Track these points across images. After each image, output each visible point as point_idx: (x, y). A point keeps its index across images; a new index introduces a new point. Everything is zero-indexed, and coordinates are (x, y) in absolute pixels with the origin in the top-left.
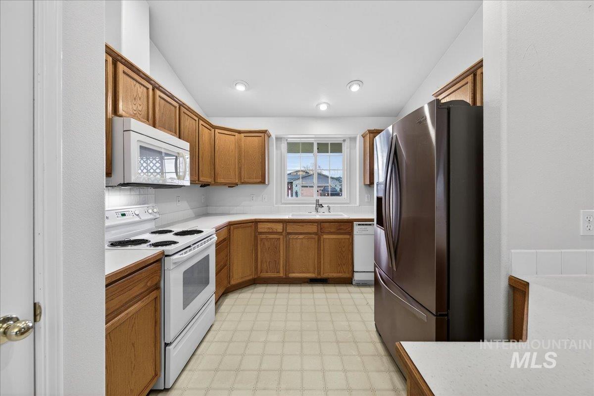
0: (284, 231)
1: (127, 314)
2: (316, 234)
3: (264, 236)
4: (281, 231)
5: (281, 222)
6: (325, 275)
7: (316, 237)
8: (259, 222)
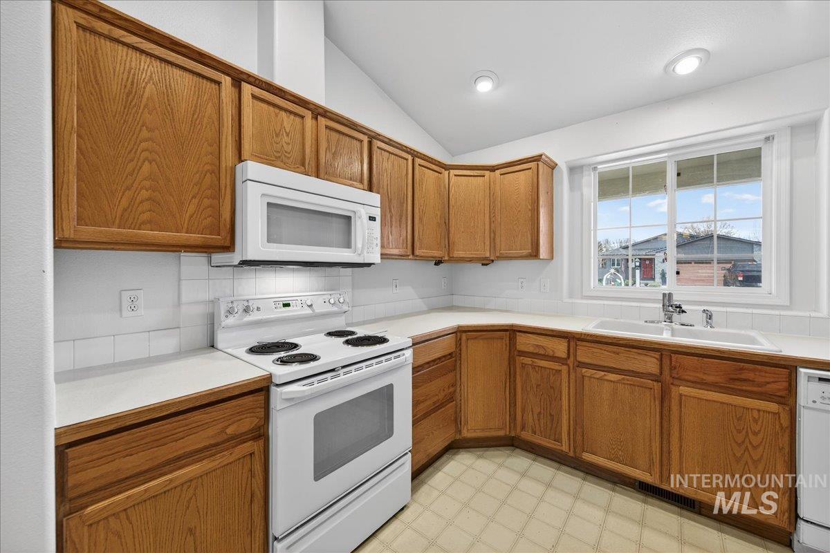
0: (572, 358)
1: (171, 481)
2: (657, 378)
3: (528, 361)
4: (564, 355)
5: (566, 338)
7: (657, 386)
8: (520, 331)
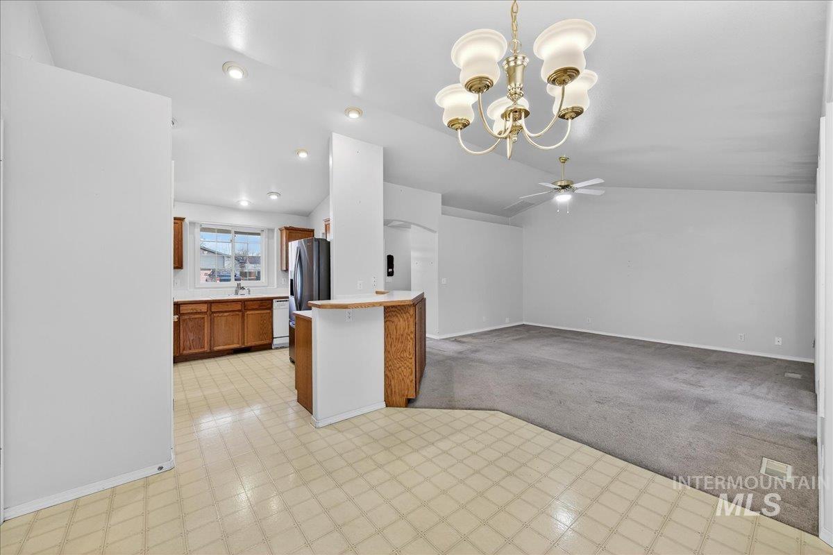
0: (209, 311)
2: (239, 311)
3: (186, 317)
4: (206, 311)
5: (205, 303)
6: (248, 344)
